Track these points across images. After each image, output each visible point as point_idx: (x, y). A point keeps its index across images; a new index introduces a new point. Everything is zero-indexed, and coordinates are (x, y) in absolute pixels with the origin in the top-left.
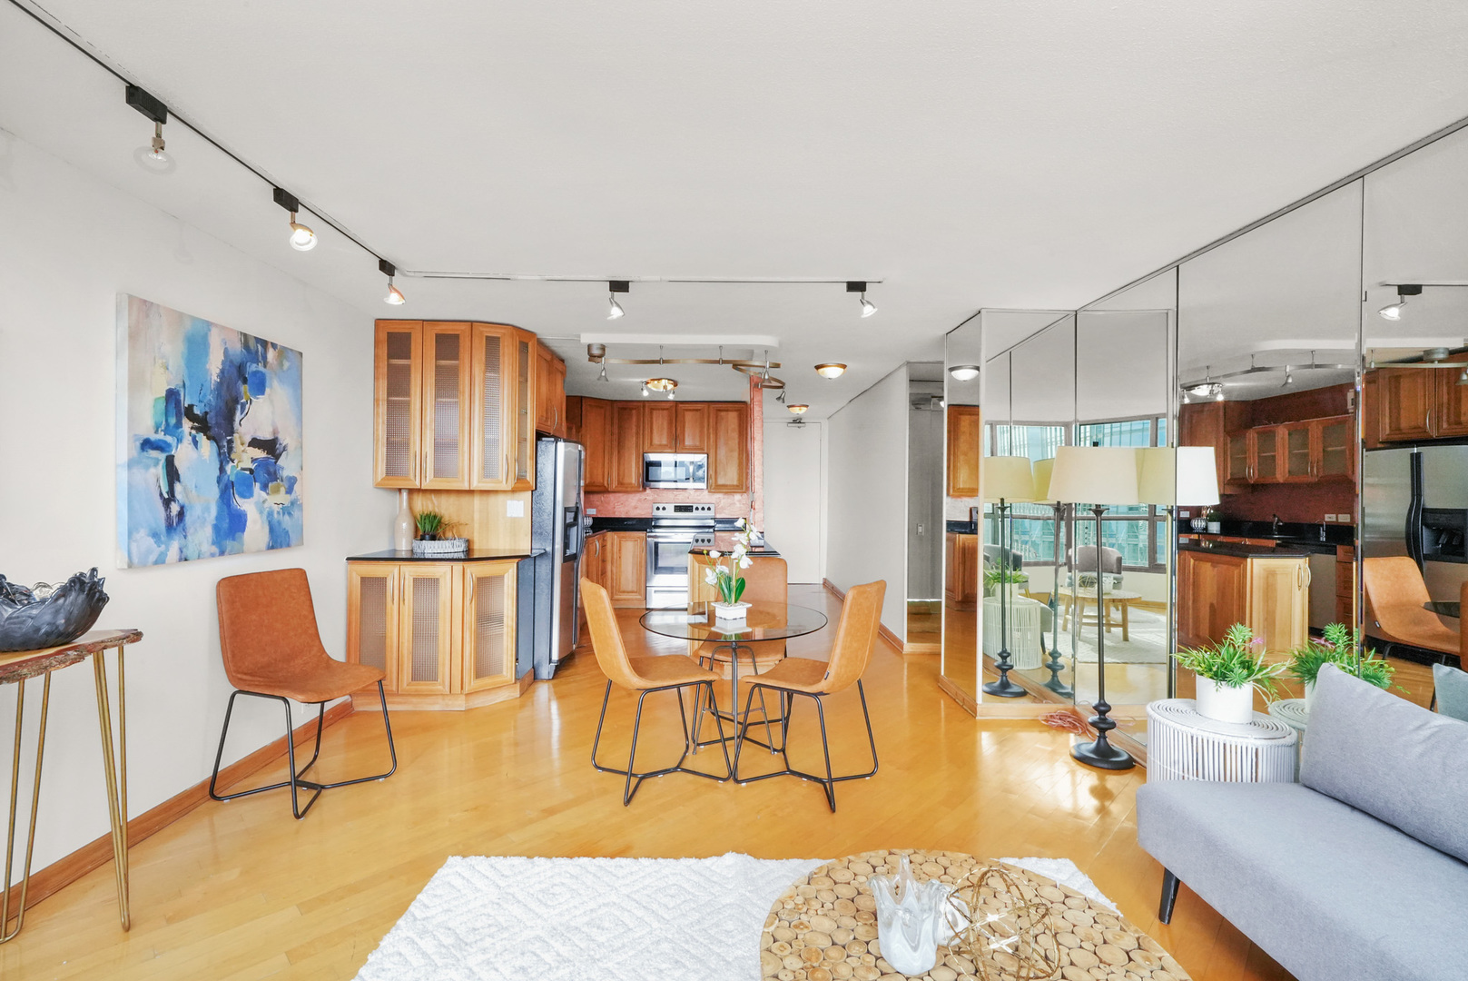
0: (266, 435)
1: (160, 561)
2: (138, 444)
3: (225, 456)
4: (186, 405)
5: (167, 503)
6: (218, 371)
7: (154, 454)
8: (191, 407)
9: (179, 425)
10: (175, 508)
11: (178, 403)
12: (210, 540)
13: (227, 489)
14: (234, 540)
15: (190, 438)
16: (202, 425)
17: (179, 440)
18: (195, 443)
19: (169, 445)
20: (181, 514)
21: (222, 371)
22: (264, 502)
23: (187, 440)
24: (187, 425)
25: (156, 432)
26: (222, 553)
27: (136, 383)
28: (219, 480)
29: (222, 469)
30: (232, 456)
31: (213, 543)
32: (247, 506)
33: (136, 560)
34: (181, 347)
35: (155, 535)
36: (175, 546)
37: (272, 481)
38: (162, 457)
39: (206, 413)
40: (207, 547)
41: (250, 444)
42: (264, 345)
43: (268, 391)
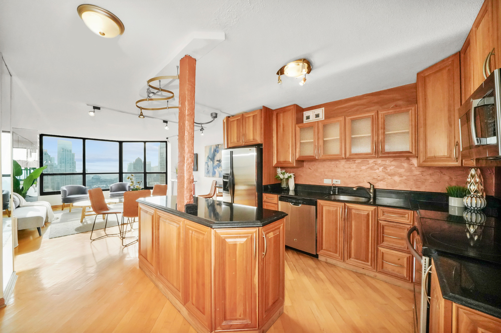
0: (219, 159)
1: (207, 176)
2: (205, 163)
3: (213, 163)
7: (207, 164)
11: (209, 157)
13: (214, 168)
14: (214, 175)
16: (211, 159)
18: (210, 162)
20: (209, 171)
21: (213, 151)
22: (218, 170)
24: (209, 160)
25: (207, 161)
26: (213, 177)
27: (205, 156)
29: (213, 165)
32: (216, 170)
33: (205, 176)
34: (209, 150)
35: (207, 173)
37: (219, 166)
40: (211, 176)
41: (216, 161)
42: (218, 145)
43: (219, 152)
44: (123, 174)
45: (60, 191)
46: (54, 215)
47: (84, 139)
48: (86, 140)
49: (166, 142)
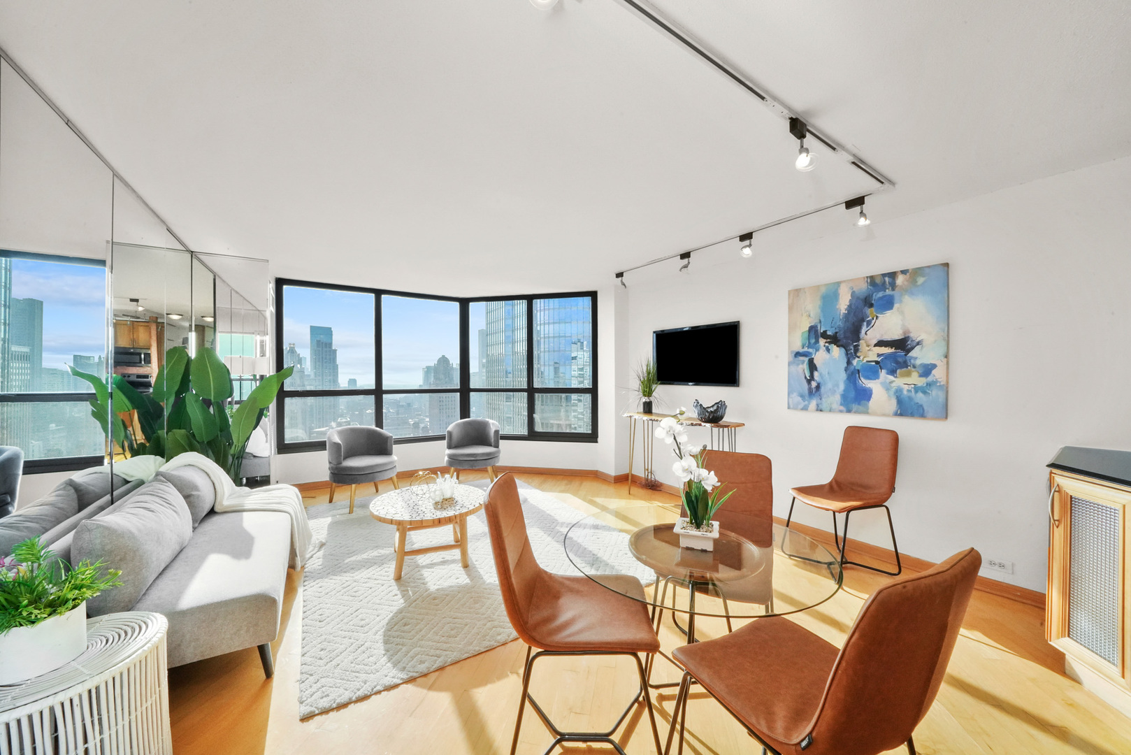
1: (805, 408)
2: (793, 355)
3: (852, 355)
4: (822, 331)
5: (809, 382)
6: (846, 307)
7: (801, 358)
8: (825, 332)
9: (817, 342)
10: (814, 384)
11: (816, 331)
12: (839, 403)
14: (859, 404)
15: (825, 348)
16: (834, 340)
17: (817, 350)
19: (810, 353)
20: (818, 387)
21: (850, 306)
22: (891, 382)
23: (822, 349)
25: (803, 348)
27: (792, 328)
28: (846, 370)
29: (849, 363)
30: (858, 355)
31: (841, 404)
33: (791, 406)
34: (819, 303)
35: (802, 396)
36: (813, 404)
37: (901, 367)
38: (806, 359)
39: (836, 333)
40: (836, 406)
41: (875, 345)
42: (893, 275)
43: (896, 306)
44: (472, 394)
45: (325, 441)
47: (378, 293)
48: (383, 297)
49: (593, 295)
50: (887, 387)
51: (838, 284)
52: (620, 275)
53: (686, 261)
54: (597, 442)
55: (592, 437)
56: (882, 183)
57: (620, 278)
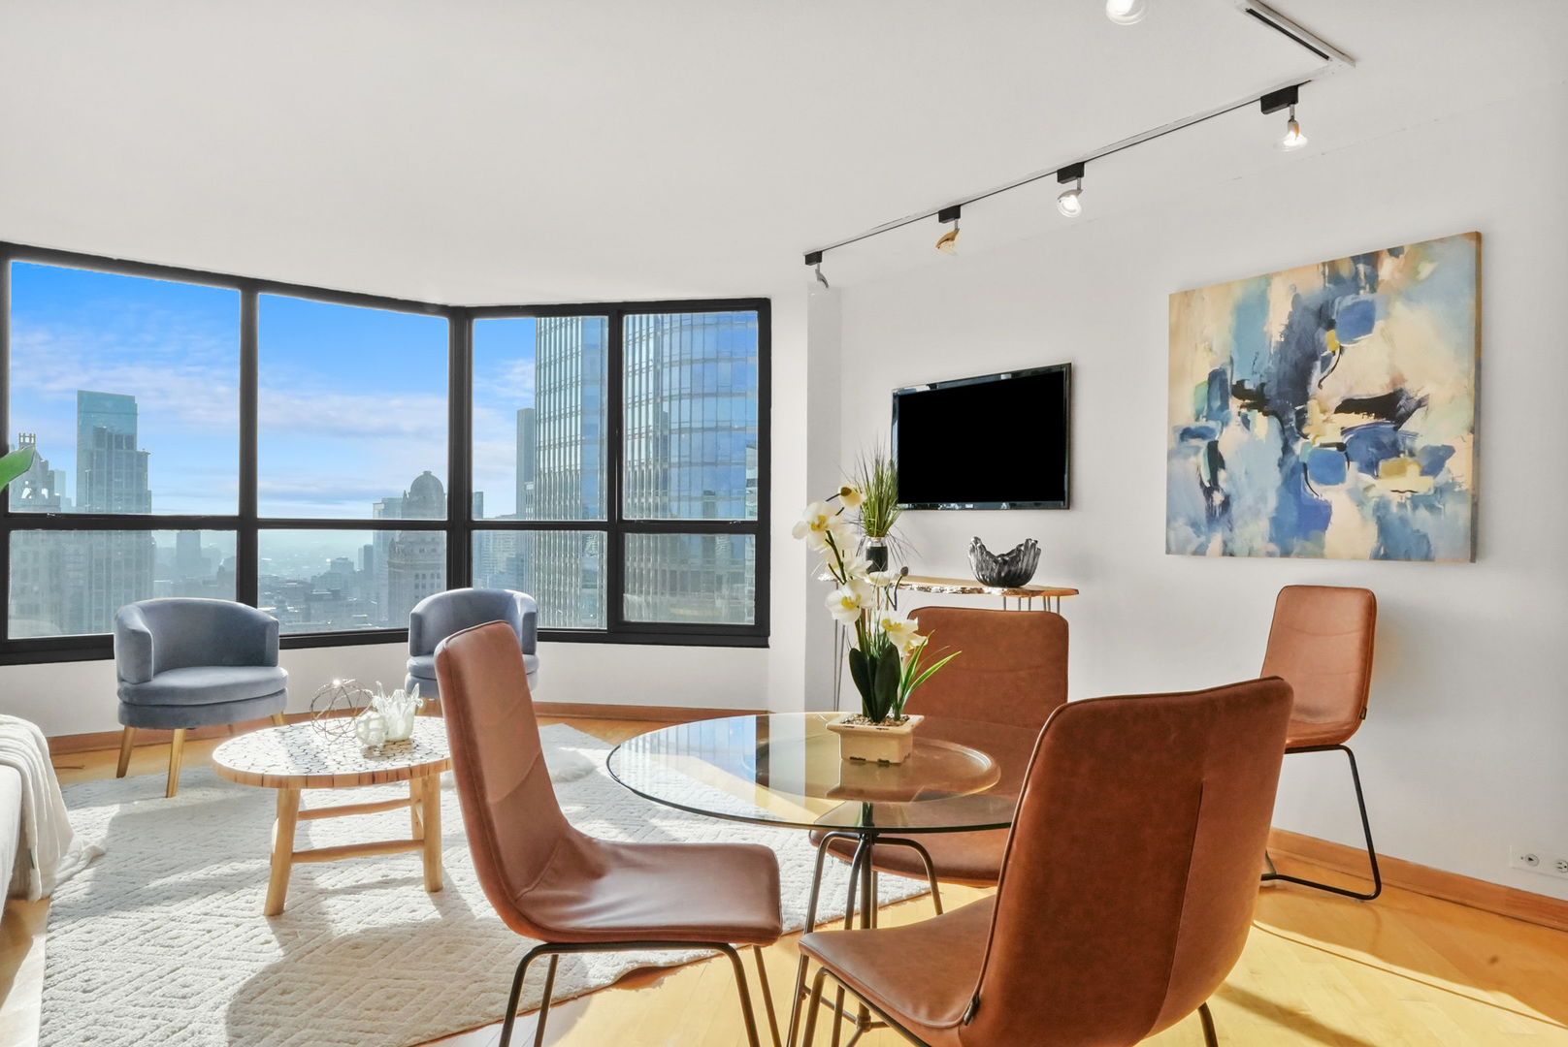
0: (1375, 390)
1: (1200, 551)
2: (1178, 435)
3: (1292, 427)
4: (1234, 383)
5: (1208, 492)
6: (1282, 328)
7: (1194, 442)
8: (1241, 383)
9: (1225, 405)
10: (1218, 498)
11: (1224, 382)
12: (1267, 538)
13: (1294, 475)
14: (1306, 539)
15: (1239, 419)
16: (1258, 400)
17: (1225, 423)
18: (1246, 422)
19: (1211, 431)
20: (1226, 504)
21: (1289, 327)
22: (1367, 489)
23: (1235, 421)
24: (1235, 404)
25: (1197, 419)
26: (1286, 553)
27: (1176, 376)
28: (1281, 464)
29: (1286, 449)
30: (1305, 431)
31: (1271, 540)
33: (1173, 548)
34: (1228, 320)
35: (1194, 525)
36: (1216, 542)
37: (1386, 457)
38: (1203, 444)
39: (1263, 385)
40: (1261, 543)
41: (1339, 410)
42: (1372, 259)
43: (1379, 324)
44: (476, 533)
46: (74, 817)
47: (250, 286)
48: (262, 296)
49: (762, 307)
50: (1359, 498)
51: (1267, 279)
52: (814, 258)
53: (950, 226)
54: (767, 646)
55: (756, 635)
56: (1327, 57)
57: (815, 266)
